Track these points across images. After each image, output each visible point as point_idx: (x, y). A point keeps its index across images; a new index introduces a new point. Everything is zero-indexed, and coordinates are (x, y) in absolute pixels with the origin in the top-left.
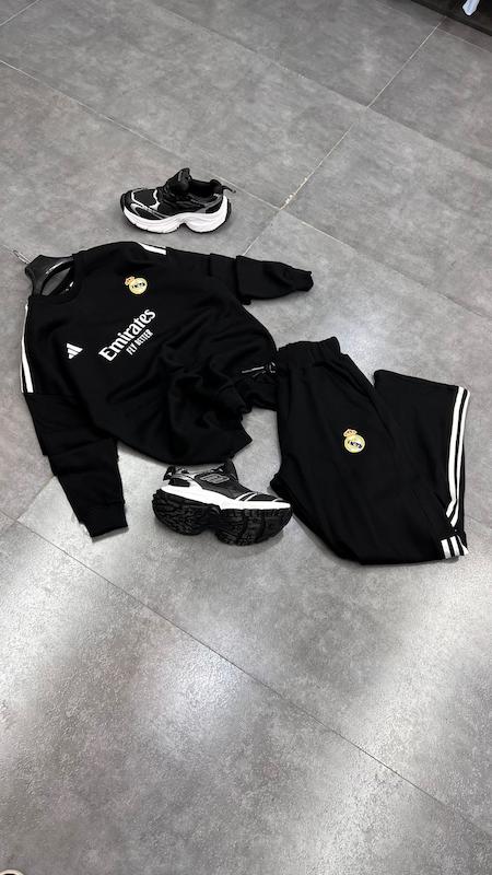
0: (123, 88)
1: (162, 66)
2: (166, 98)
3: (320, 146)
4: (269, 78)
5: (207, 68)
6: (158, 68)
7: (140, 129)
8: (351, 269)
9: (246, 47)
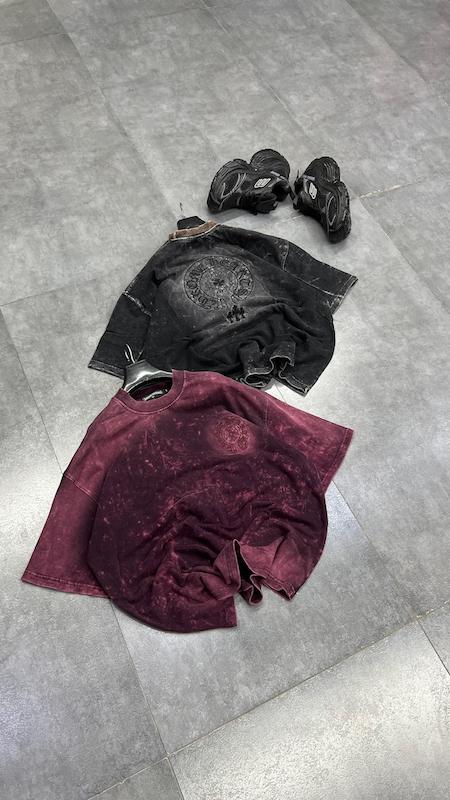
0: (297, 70)
1: (339, 67)
2: (325, 89)
3: (431, 167)
4: (425, 104)
5: (377, 80)
6: (336, 67)
7: (288, 103)
8: (387, 265)
9: (422, 76)
